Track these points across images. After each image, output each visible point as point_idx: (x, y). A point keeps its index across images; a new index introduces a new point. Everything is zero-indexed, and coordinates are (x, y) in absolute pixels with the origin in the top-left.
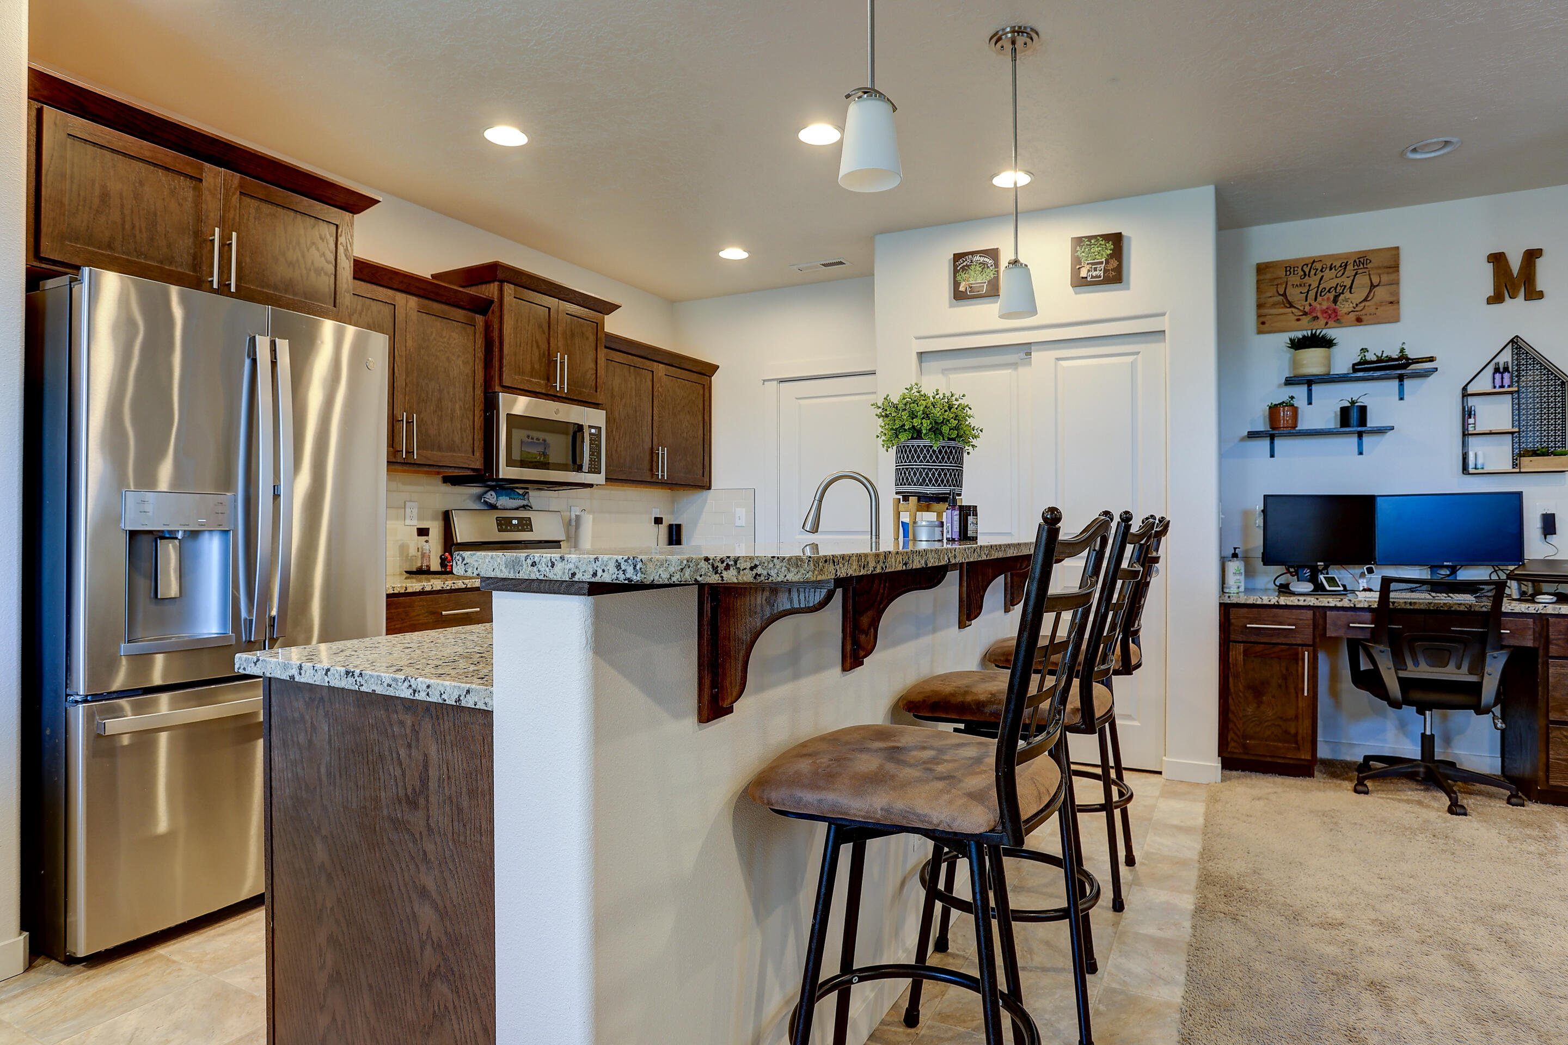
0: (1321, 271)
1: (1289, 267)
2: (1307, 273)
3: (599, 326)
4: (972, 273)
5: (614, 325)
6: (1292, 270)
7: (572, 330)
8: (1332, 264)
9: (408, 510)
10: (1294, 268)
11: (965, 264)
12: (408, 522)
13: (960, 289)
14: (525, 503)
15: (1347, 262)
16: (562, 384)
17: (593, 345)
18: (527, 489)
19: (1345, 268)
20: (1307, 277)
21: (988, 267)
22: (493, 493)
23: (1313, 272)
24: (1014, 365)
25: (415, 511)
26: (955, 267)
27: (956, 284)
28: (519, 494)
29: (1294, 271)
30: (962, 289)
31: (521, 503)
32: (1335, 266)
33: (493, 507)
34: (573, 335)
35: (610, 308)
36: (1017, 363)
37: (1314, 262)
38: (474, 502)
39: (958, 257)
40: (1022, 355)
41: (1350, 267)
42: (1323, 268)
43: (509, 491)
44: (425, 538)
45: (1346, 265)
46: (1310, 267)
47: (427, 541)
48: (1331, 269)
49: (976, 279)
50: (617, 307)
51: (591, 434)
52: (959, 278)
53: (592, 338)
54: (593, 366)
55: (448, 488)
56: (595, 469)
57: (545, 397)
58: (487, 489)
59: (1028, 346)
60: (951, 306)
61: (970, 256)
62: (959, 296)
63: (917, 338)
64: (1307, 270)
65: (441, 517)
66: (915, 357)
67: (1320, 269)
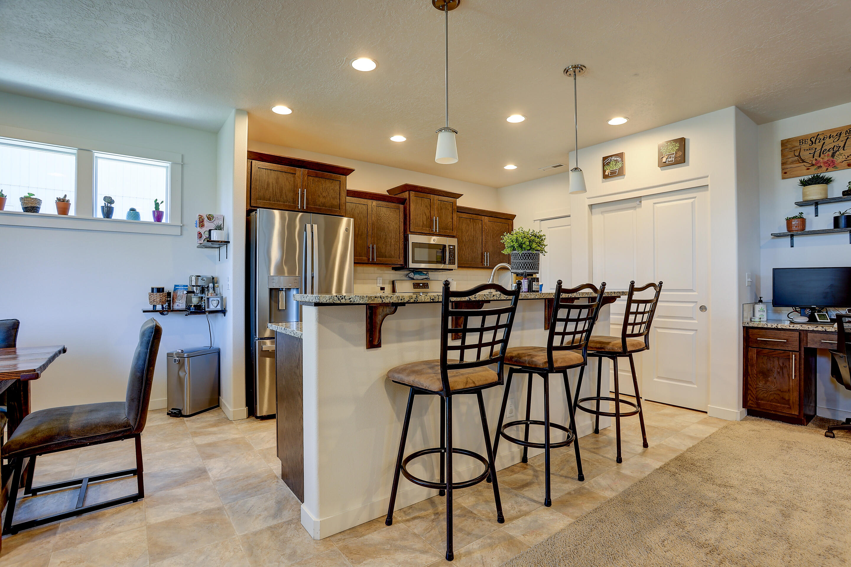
0: (824, 140)
1: (802, 140)
2: (814, 142)
3: (454, 204)
4: (611, 165)
5: (460, 202)
6: (804, 141)
7: (441, 207)
8: (830, 135)
9: (378, 281)
10: (805, 140)
11: (608, 161)
12: (378, 285)
13: (606, 174)
14: (427, 277)
15: (841, 132)
16: (436, 228)
17: (451, 212)
18: (428, 271)
19: (840, 136)
20: (814, 144)
21: (618, 162)
22: (413, 274)
23: (818, 141)
24: (635, 208)
25: (381, 281)
26: (603, 164)
27: (604, 171)
28: (424, 274)
29: (805, 142)
30: (606, 173)
31: (425, 277)
32: (833, 136)
33: (413, 279)
34: (441, 209)
35: (459, 196)
36: (636, 207)
37: (818, 135)
38: (405, 277)
39: (604, 159)
40: (638, 202)
41: (843, 135)
42: (824, 138)
43: (420, 272)
44: (383, 291)
45: (840, 134)
46: (814, 139)
47: (384, 292)
48: (830, 138)
49: (613, 167)
50: (463, 195)
51: (449, 249)
52: (605, 168)
53: (450, 209)
54: (451, 220)
55: (393, 272)
56: (452, 262)
57: (429, 235)
58: (409, 272)
59: (640, 198)
60: (603, 182)
61: (610, 158)
62: (605, 177)
63: (588, 198)
64: (813, 140)
65: (391, 283)
66: (587, 208)
67: (822, 139)
